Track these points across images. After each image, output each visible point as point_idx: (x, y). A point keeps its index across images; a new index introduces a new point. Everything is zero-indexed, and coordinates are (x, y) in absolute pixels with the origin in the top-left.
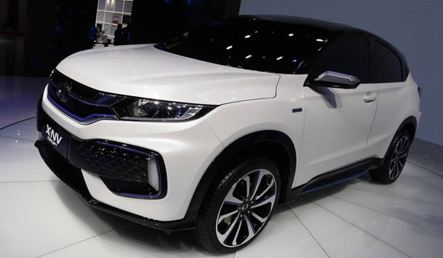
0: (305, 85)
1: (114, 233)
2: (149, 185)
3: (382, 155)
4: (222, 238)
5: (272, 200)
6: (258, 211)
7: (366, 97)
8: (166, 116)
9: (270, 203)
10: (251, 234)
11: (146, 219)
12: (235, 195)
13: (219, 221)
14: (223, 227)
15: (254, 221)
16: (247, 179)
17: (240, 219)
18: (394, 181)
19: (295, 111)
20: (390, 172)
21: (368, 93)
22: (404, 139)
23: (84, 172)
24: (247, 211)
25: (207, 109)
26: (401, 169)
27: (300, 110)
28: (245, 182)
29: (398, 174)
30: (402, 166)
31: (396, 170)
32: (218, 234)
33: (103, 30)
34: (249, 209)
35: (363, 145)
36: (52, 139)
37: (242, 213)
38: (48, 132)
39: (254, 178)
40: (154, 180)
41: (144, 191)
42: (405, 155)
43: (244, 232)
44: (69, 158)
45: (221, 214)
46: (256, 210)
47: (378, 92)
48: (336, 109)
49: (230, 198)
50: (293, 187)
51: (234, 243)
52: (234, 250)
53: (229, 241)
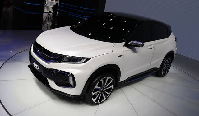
0: (124, 46)
1: (57, 98)
2: (69, 84)
3: (158, 66)
4: (94, 100)
5: (112, 86)
6: (107, 91)
7: (149, 47)
8: (75, 62)
9: (111, 88)
10: (105, 98)
11: (68, 94)
12: (98, 86)
13: (93, 94)
14: (94, 96)
15: (105, 94)
16: (102, 80)
17: (100, 93)
18: (165, 76)
19: (119, 56)
20: (163, 73)
21: (151, 45)
22: (168, 60)
23: (48, 79)
24: (103, 91)
25: (88, 59)
26: (168, 71)
27: (122, 56)
28: (102, 82)
29: (166, 73)
30: (168, 70)
31: (166, 71)
32: (93, 99)
33: (46, 3)
34: (103, 90)
35: (149, 64)
36: (36, 66)
37: (101, 91)
38: (34, 64)
39: (105, 80)
40: (71, 82)
41: (68, 86)
42: (170, 65)
43: (102, 98)
44: (43, 74)
45: (93, 92)
46: (106, 90)
47: (155, 44)
48: (136, 53)
49: (96, 87)
50: (120, 82)
51: (99, 101)
52: (98, 104)
53: (97, 101)
